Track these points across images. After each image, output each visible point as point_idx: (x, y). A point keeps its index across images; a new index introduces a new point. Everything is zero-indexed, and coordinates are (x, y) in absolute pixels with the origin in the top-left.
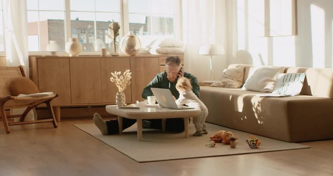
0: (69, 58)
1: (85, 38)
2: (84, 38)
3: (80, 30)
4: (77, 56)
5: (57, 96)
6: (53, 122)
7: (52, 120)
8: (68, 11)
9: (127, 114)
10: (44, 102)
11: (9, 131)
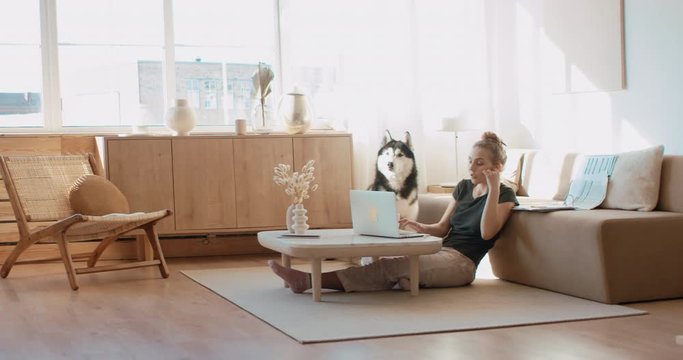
0: (171, 139)
1: (215, 99)
2: (212, 97)
3: (203, 82)
4: (188, 134)
5: (168, 213)
6: (161, 266)
7: (158, 262)
8: (169, 45)
9: (292, 248)
10: (141, 227)
11: (78, 284)
